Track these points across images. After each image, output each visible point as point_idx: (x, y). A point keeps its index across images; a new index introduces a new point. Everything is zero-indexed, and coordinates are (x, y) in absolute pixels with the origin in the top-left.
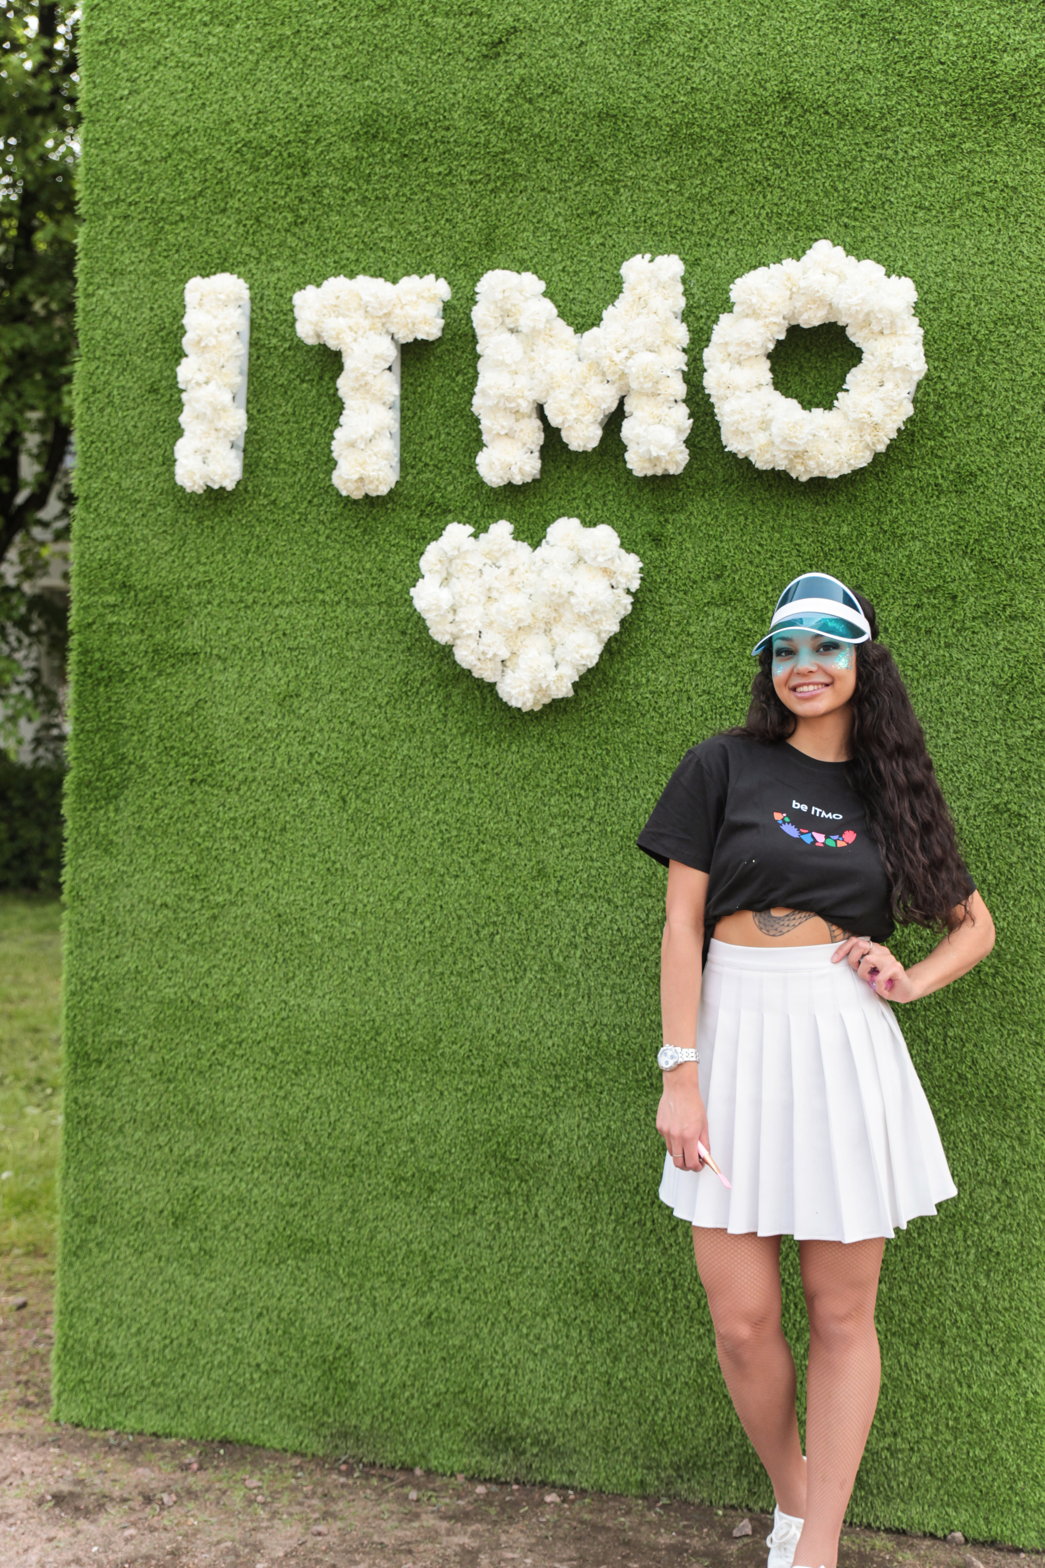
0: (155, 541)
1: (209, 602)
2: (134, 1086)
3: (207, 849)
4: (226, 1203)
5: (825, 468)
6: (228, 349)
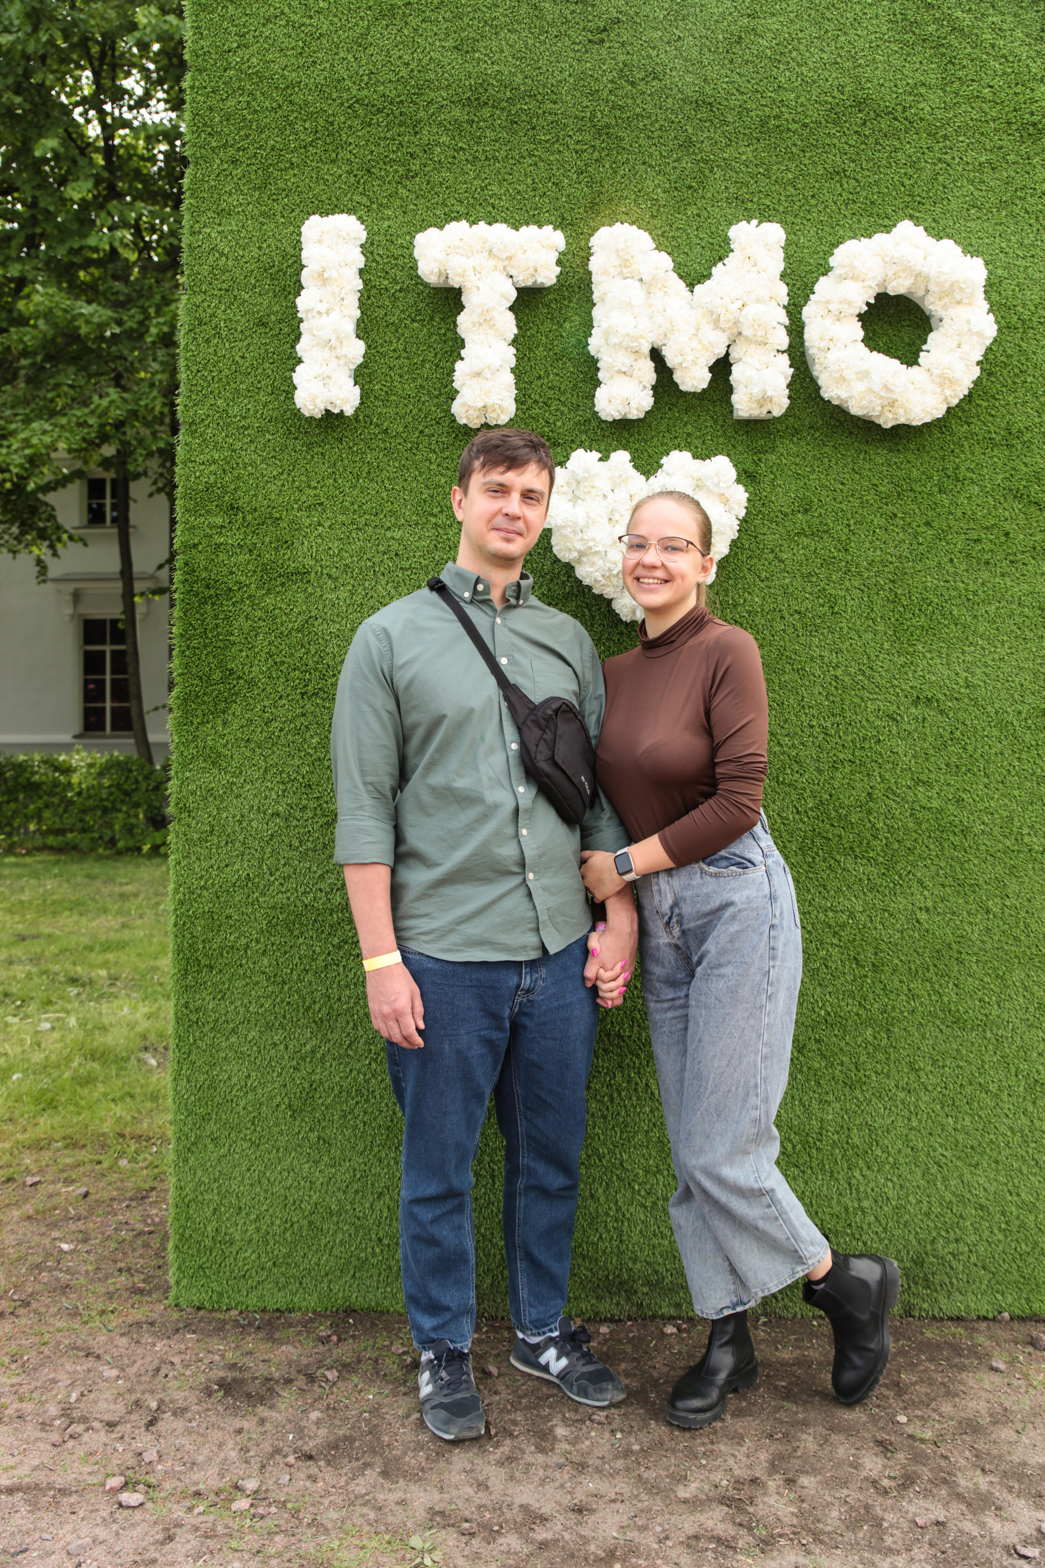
0: (264, 466)
1: (320, 524)
2: (248, 988)
3: (319, 759)
4: (344, 1094)
5: (912, 416)
6: (349, 283)
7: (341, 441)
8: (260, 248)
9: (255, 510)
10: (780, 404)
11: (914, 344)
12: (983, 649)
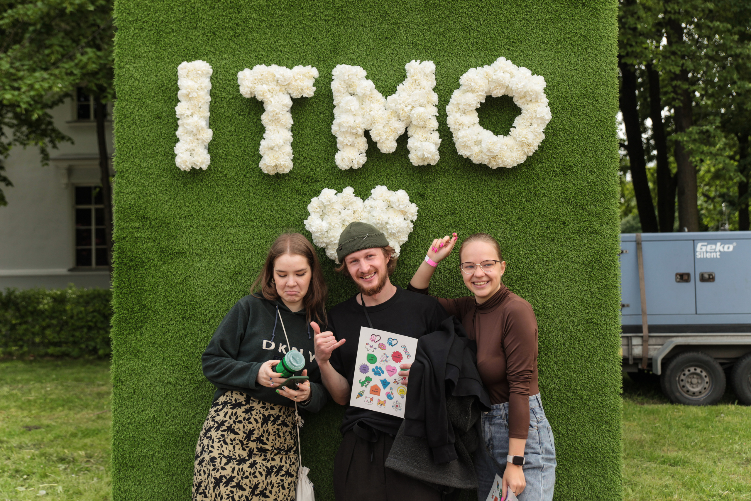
0: (161, 195)
1: (191, 226)
2: (153, 479)
3: (192, 353)
5: (506, 163)
6: (203, 99)
7: (202, 181)
8: (156, 76)
9: (156, 219)
10: (434, 158)
11: (511, 120)
12: (553, 287)
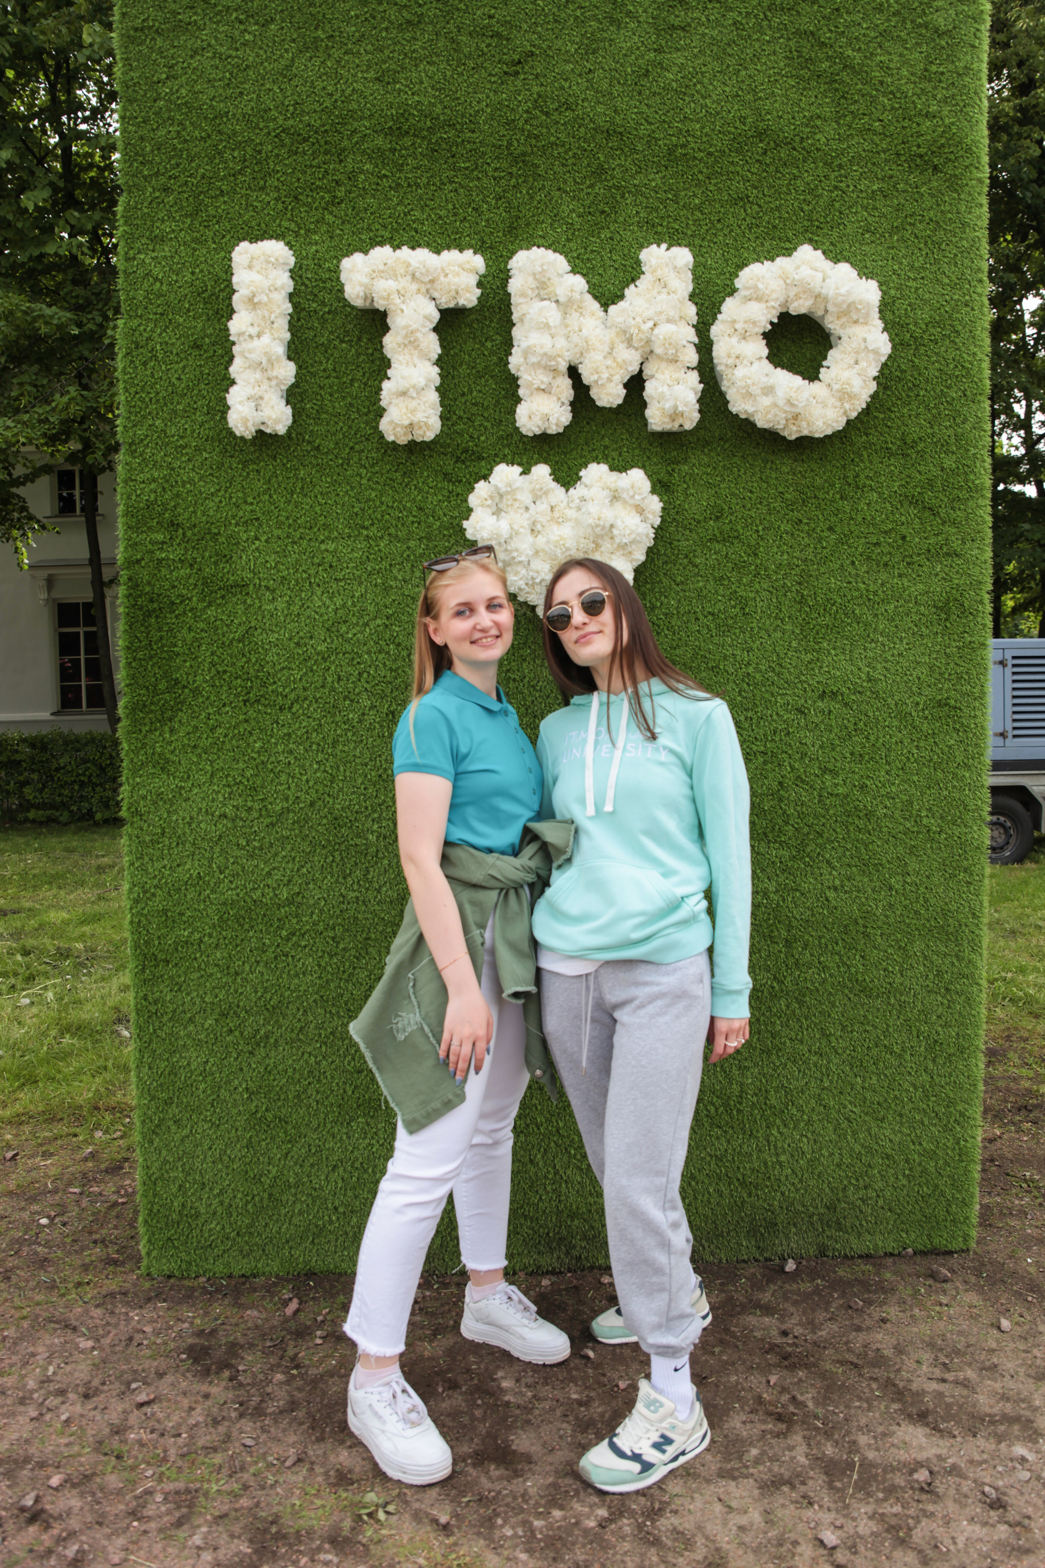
0: (202, 483)
1: (257, 539)
2: (202, 980)
3: (263, 763)
4: (297, 1076)
5: (814, 428)
6: (279, 307)
7: (275, 459)
8: (193, 273)
9: (195, 526)
10: (691, 418)
11: (815, 359)
12: (884, 645)
